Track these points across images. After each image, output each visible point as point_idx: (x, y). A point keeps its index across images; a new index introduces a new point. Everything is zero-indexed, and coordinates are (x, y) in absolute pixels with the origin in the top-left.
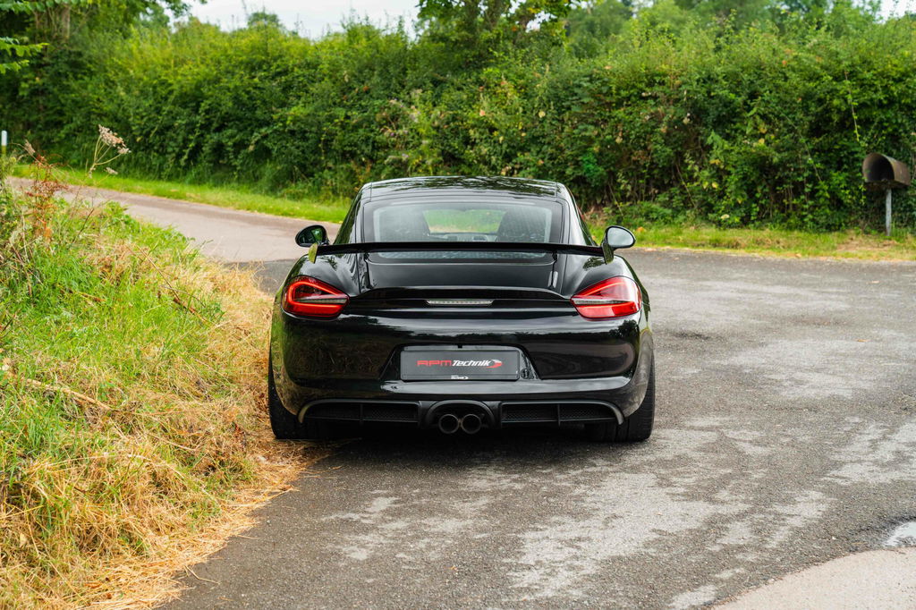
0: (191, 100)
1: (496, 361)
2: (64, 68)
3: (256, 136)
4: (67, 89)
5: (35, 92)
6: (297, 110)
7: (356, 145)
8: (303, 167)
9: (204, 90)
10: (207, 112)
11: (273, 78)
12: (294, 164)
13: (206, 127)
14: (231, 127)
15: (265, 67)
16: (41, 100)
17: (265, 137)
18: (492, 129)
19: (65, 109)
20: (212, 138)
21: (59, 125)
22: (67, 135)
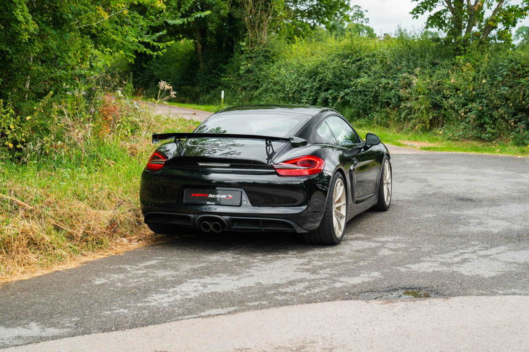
0: (313, 74)
1: (230, 196)
2: (261, 58)
3: (342, 94)
4: (261, 70)
5: (249, 71)
6: (364, 79)
7: (390, 99)
8: (364, 110)
9: (319, 69)
10: (320, 81)
11: (353, 63)
12: (360, 109)
13: (319, 88)
14: (331, 89)
15: (350, 57)
16: (250, 75)
17: (347, 94)
18: (457, 90)
19: (260, 80)
20: (323, 95)
21: (257, 88)
22: (259, 93)
